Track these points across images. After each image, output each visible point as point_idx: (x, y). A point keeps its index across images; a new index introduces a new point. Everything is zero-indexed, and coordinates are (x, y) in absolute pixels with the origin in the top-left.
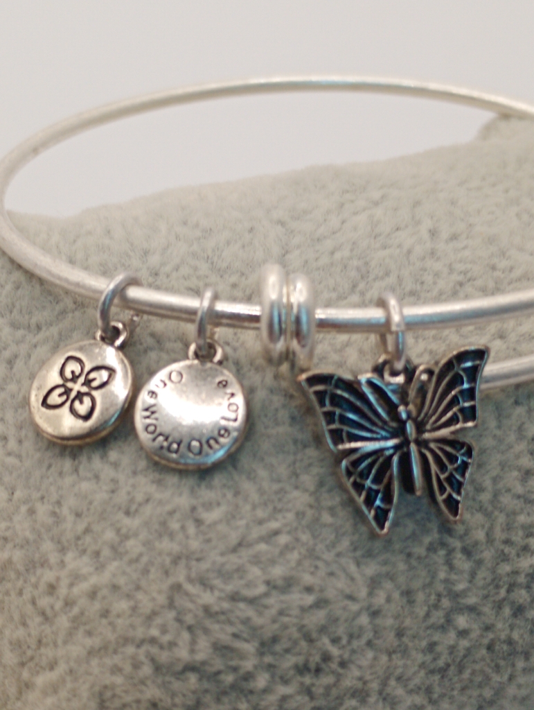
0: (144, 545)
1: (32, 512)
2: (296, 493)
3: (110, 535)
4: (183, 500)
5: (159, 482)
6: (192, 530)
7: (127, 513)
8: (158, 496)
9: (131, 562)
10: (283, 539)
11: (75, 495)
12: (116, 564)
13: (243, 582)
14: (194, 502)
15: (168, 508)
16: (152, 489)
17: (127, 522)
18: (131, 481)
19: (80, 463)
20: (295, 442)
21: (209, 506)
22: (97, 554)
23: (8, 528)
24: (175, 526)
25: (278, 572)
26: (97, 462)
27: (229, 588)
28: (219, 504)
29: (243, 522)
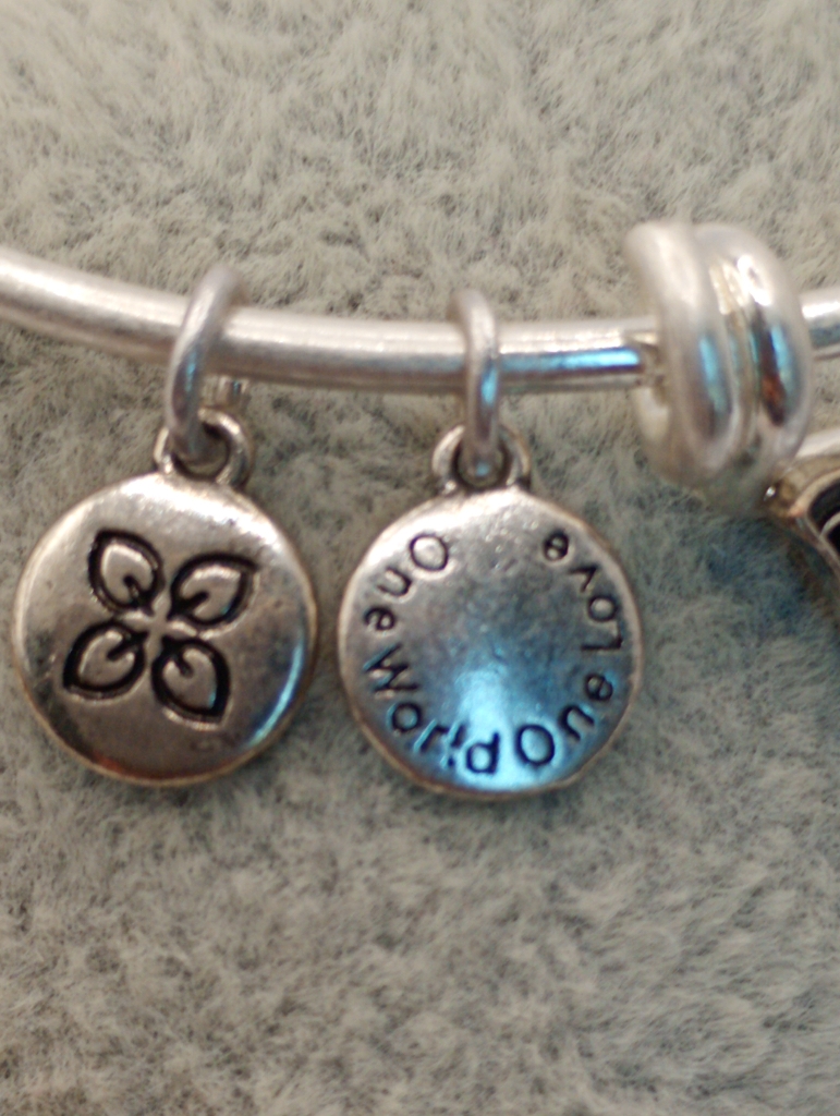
0: (458, 1021)
1: (103, 963)
2: (775, 771)
3: (360, 1014)
4: (523, 878)
5: (442, 838)
6: (568, 953)
7: (387, 942)
8: (456, 881)
9: (439, 1076)
10: (780, 903)
11: (223, 909)
12: (400, 1088)
13: (714, 1045)
14: (549, 875)
15: (493, 907)
16: (432, 861)
17: (393, 968)
18: (369, 850)
19: (208, 816)
20: (736, 630)
21: (588, 875)
22: (338, 1066)
23: (42, 1009)
24: (522, 953)
25: (785, 991)
26: (255, 811)
27: (689, 1073)
28: (610, 862)
29: (681, 896)
